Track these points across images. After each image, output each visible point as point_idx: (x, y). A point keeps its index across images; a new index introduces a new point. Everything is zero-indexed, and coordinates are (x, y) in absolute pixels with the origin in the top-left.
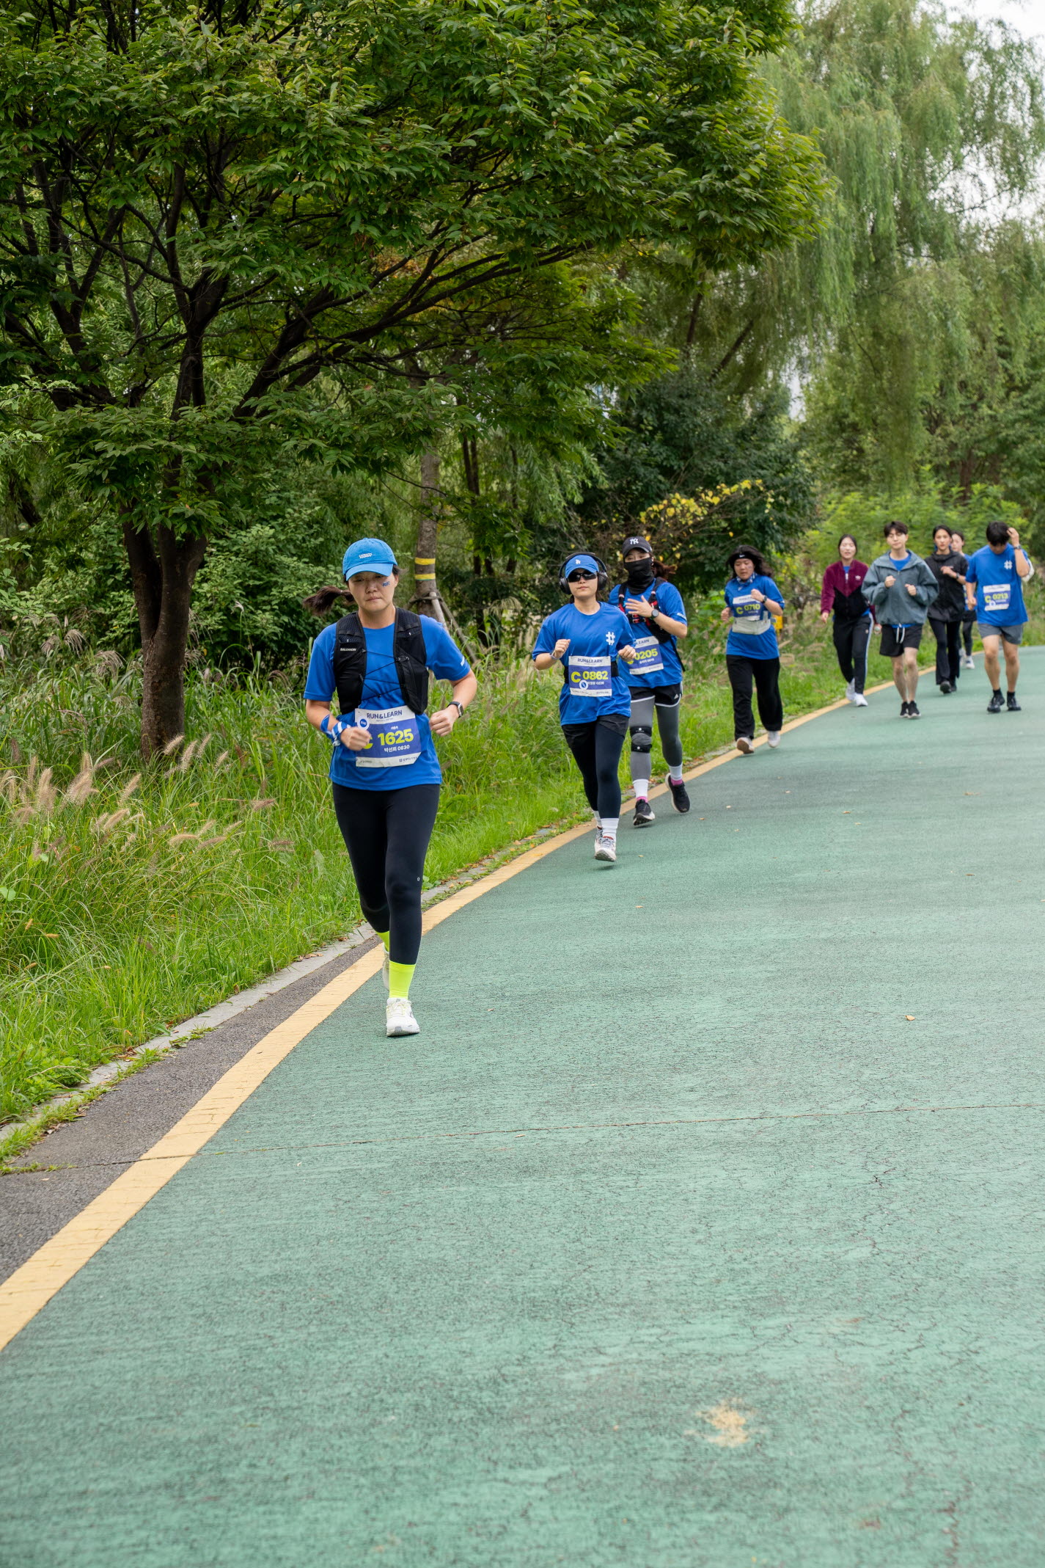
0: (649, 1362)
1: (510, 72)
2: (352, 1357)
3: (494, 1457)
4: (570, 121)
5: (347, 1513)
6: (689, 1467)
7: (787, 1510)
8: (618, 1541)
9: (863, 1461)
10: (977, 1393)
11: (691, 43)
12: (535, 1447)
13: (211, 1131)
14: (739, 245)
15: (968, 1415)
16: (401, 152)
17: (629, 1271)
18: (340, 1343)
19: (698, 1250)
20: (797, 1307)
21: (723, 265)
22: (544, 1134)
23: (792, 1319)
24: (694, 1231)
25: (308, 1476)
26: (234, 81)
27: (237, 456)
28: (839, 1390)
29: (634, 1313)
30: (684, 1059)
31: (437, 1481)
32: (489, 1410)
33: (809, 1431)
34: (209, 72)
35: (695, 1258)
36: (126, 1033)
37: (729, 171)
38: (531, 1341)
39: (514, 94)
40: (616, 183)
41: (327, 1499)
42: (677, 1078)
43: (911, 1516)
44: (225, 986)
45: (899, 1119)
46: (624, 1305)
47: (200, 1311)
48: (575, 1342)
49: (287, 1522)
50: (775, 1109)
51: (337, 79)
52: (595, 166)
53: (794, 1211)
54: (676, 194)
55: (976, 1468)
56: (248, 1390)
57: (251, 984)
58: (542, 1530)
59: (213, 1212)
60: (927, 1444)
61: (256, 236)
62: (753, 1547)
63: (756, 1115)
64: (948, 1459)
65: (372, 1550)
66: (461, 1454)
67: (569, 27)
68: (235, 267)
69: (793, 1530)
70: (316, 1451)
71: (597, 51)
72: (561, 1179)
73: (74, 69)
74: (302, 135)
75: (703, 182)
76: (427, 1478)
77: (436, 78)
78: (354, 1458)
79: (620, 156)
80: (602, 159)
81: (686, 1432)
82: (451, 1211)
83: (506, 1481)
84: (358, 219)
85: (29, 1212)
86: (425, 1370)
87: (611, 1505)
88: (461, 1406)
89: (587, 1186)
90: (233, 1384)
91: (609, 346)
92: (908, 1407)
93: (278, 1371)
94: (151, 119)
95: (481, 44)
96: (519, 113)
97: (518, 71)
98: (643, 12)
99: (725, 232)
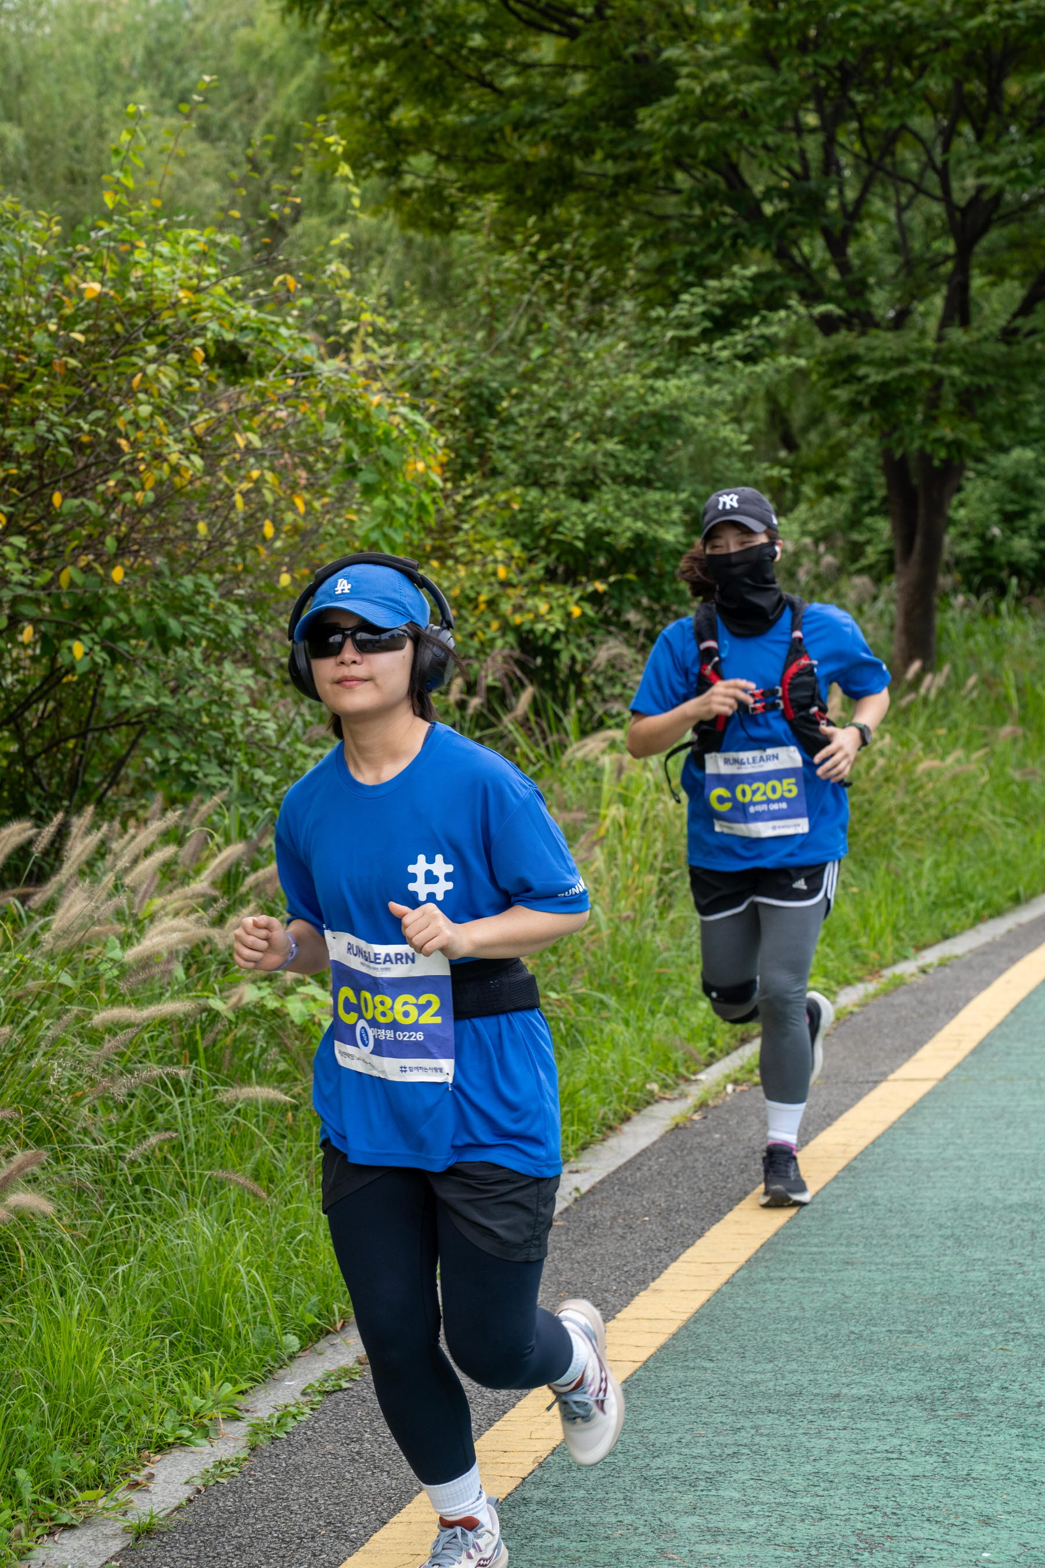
13: (958, 1056)
27: (1002, 377)
36: (873, 955)
44: (972, 914)
47: (949, 1232)
56: (999, 1314)
57: (998, 913)
59: (960, 1137)
61: (1035, 147)
68: (1011, 182)
90: (983, 1306)
94: (933, 34)
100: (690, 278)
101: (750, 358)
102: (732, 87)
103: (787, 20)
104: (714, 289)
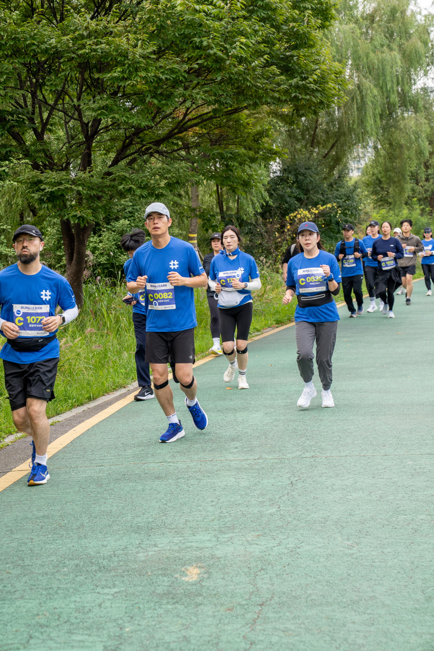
0: (173, 550)
1: (211, 37)
2: (60, 547)
3: (98, 585)
4: (236, 57)
5: (32, 604)
6: (170, 589)
7: (200, 604)
8: (131, 615)
9: (238, 587)
10: (292, 562)
11: (291, 24)
12: (116, 580)
14: (310, 108)
15: (285, 571)
16: (167, 70)
17: (180, 516)
18: (58, 541)
19: (211, 509)
20: (239, 530)
21: (303, 115)
22: (171, 464)
23: (235, 534)
24: (212, 501)
25: (24, 591)
26: (100, 40)
27: (100, 192)
28: (241, 561)
29: (176, 532)
30: (238, 436)
31: (72, 593)
32: (104, 567)
33: (222, 576)
34: (89, 36)
35: (208, 511)
37: (305, 77)
38: (131, 541)
39: (213, 46)
40: (256, 82)
41: (28, 599)
42: (233, 443)
43: (246, 607)
44: (70, 405)
45: (312, 460)
46: (174, 528)
47: (10, 529)
48: (148, 542)
49: (8, 607)
50: (265, 456)
51: (140, 39)
52: (248, 75)
53: (254, 494)
54: (282, 87)
55: (279, 590)
56: (15, 558)
57: (82, 404)
58: (105, 611)
60: (265, 581)
61: (107, 102)
62: (181, 617)
63: (257, 458)
64: (269, 586)
65: (37, 618)
66: (86, 583)
67: (238, 18)
68: (99, 115)
69: (200, 611)
70: (31, 581)
71: (250, 29)
72: (170, 481)
73: (35, 34)
74: (126, 62)
76: (69, 591)
77: (183, 39)
78: (44, 584)
79: (259, 71)
80: (251, 72)
81: (175, 576)
82: (122, 492)
83: (98, 593)
84: (149, 96)
86: (86, 552)
87: (135, 602)
88: (94, 565)
89: (179, 484)
90: (10, 556)
91: (260, 148)
92: (264, 567)
93: (29, 552)
94: (66, 55)
95: (201, 25)
96: (215, 53)
97: (215, 36)
98: (270, 13)
99: (303, 102)
103: (6, 43)
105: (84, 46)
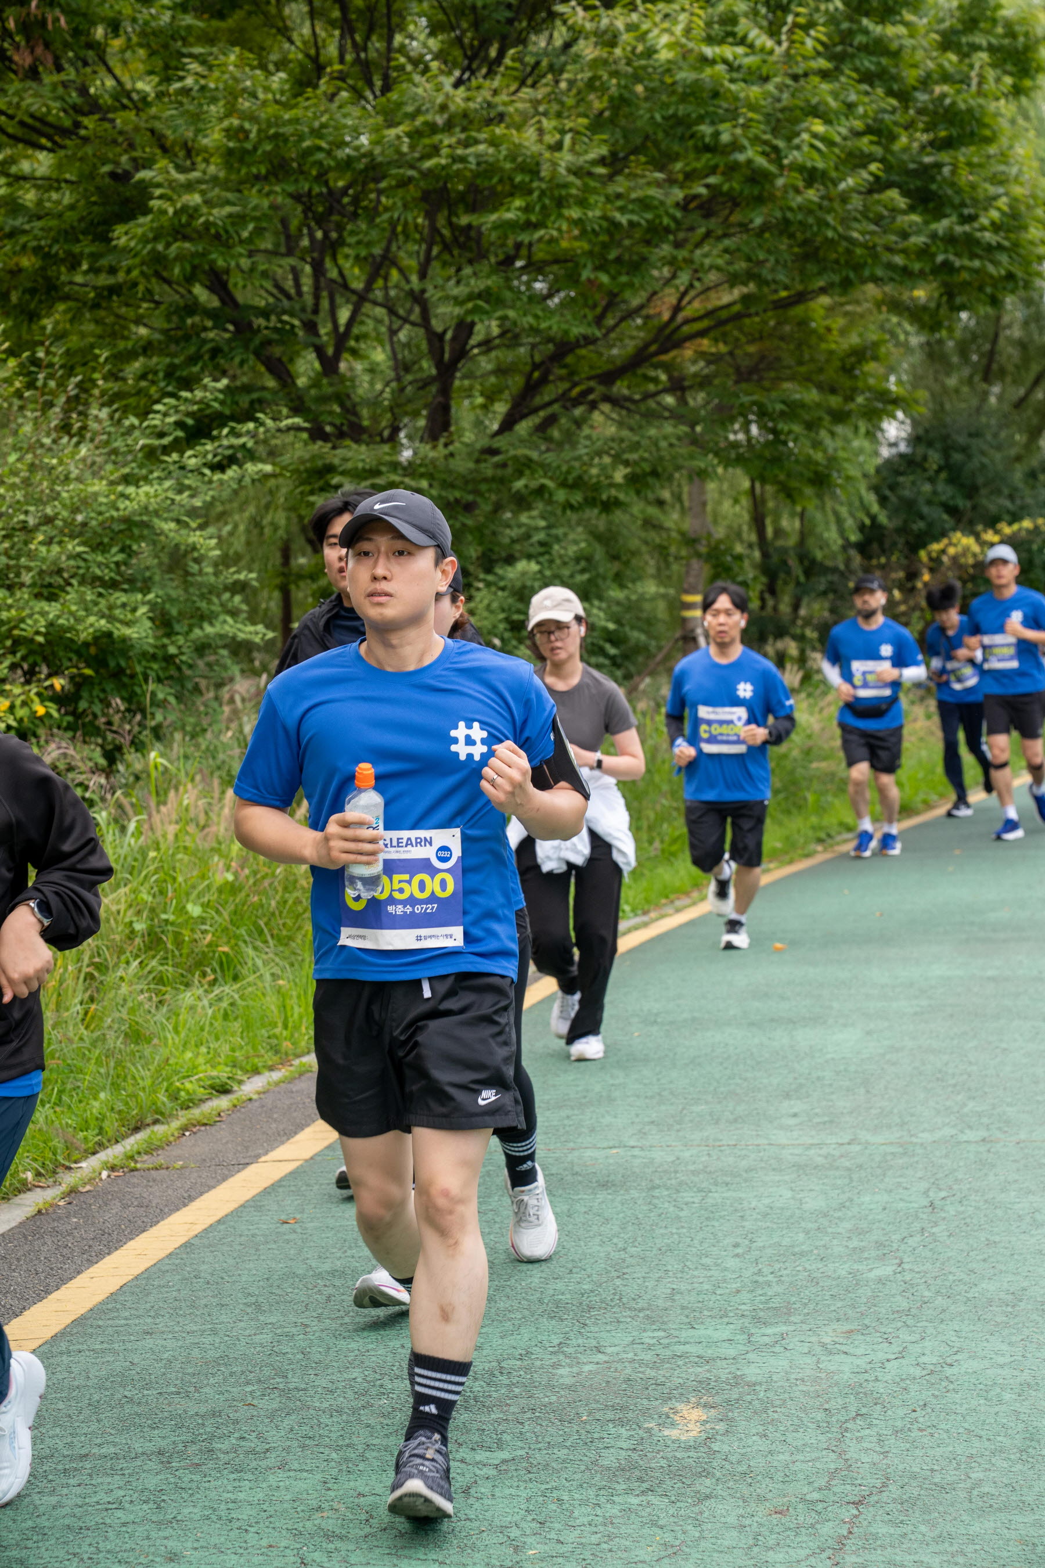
0: (641, 1363)
1: (741, 121)
4: (801, 169)
5: (307, 1484)
7: (708, 1497)
8: (541, 1518)
9: (799, 1457)
10: (934, 1401)
11: (938, 90)
12: (503, 1432)
14: (981, 289)
15: (916, 1420)
16: (634, 201)
17: (659, 1280)
19: (732, 1263)
20: (802, 1318)
21: (963, 307)
22: (636, 1152)
23: (792, 1328)
24: (736, 1245)
25: (287, 1450)
26: (474, 134)
28: (806, 1393)
29: (647, 1317)
30: (801, 1086)
33: (761, 1429)
34: (449, 126)
35: (726, 1269)
37: (970, 215)
38: (540, 1338)
39: (746, 143)
40: (849, 228)
41: (295, 1470)
42: (786, 1104)
43: (820, 1507)
45: (982, 1149)
46: (641, 1310)
48: (580, 1341)
49: (251, 1489)
50: (864, 1136)
51: (571, 130)
52: (829, 212)
53: (840, 1230)
54: (913, 240)
55: (901, 1467)
56: (267, 1371)
58: (477, 1505)
59: (302, 1212)
60: (865, 1445)
61: (490, 282)
62: (662, 1527)
63: (846, 1141)
64: (876, 1458)
65: (319, 1515)
67: (806, 75)
68: (469, 312)
69: (706, 1514)
71: (835, 100)
72: (634, 1193)
73: (323, 126)
74: (535, 184)
75: (942, 226)
77: (672, 128)
78: (334, 1436)
79: (856, 202)
80: (836, 205)
81: (646, 1425)
83: (462, 1461)
84: (590, 266)
85: (140, 1206)
87: (549, 1486)
89: (655, 1201)
90: (255, 1366)
91: (857, 388)
92: (864, 1411)
93: (300, 1356)
94: (394, 171)
95: (716, 95)
96: (749, 162)
97: (751, 120)
98: (884, 61)
99: (965, 276)
100: (170, 389)
101: (220, 467)
102: (205, 210)
103: (255, 148)
104: (186, 400)
105: (435, 150)
